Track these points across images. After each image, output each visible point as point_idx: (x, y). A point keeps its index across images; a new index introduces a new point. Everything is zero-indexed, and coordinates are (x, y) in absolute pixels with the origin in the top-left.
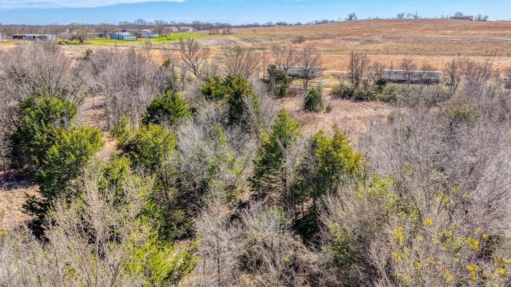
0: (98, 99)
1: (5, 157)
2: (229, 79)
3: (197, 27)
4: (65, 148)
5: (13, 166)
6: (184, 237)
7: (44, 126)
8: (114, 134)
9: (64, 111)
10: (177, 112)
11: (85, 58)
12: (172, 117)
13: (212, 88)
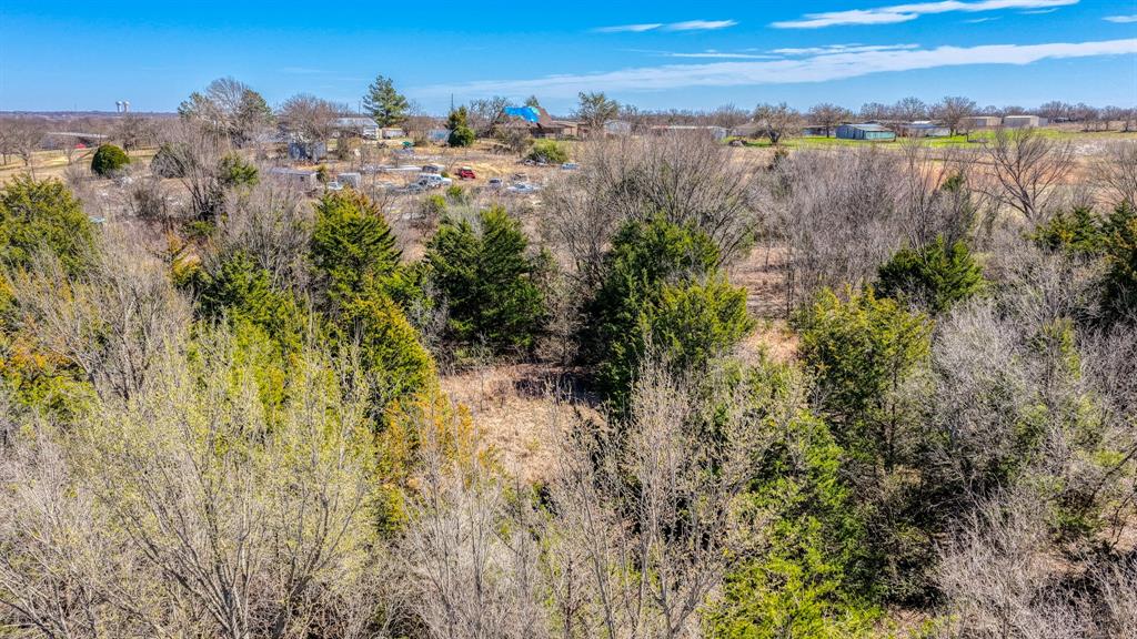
0: (777, 252)
1: (570, 337)
2: (1119, 218)
3: (1053, 116)
4: (665, 324)
5: (579, 361)
6: (914, 602)
7: (646, 283)
8: (796, 328)
9: (691, 254)
10: (956, 286)
11: (771, 168)
12: (939, 297)
13: (1064, 236)
